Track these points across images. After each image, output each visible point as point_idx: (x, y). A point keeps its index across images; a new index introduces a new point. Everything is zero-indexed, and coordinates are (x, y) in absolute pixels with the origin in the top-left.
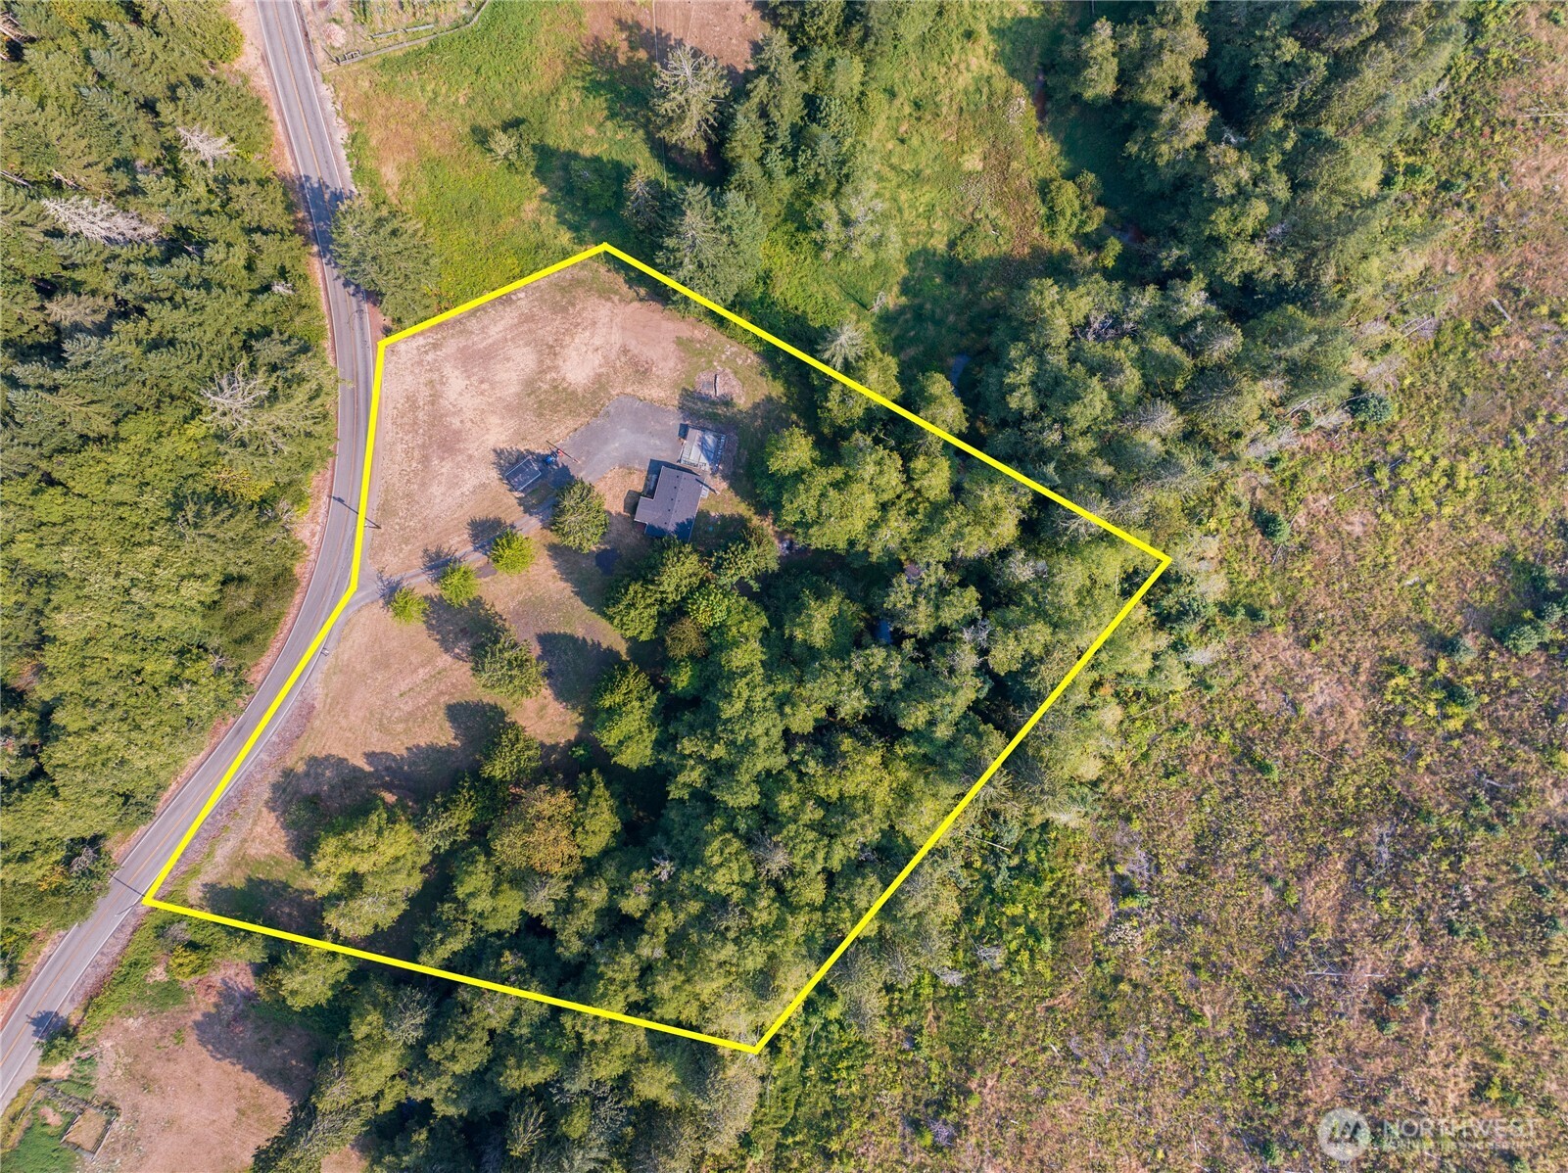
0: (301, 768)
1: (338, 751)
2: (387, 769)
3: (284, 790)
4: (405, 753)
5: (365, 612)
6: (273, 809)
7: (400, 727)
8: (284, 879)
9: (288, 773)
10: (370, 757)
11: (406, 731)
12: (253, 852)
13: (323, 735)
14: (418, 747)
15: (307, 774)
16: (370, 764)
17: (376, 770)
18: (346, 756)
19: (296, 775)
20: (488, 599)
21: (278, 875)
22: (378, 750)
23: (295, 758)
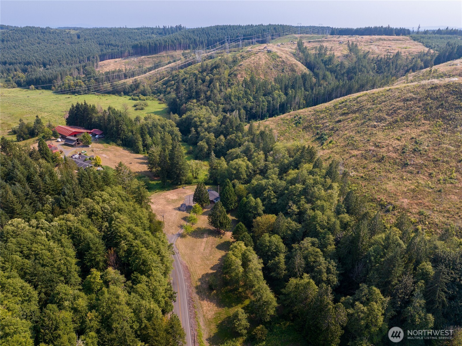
0: (199, 283)
1: (204, 272)
2: (219, 268)
3: (200, 292)
4: (218, 262)
5: (178, 241)
6: (203, 300)
7: (211, 257)
8: (226, 316)
9: (197, 288)
10: (212, 268)
11: (214, 257)
12: (210, 317)
13: (196, 272)
14: (220, 258)
15: (202, 283)
16: (214, 270)
17: (217, 270)
18: (207, 272)
19: (199, 286)
20: (200, 227)
21: (223, 317)
22: (212, 266)
23: (195, 283)
